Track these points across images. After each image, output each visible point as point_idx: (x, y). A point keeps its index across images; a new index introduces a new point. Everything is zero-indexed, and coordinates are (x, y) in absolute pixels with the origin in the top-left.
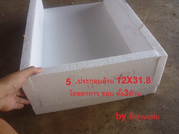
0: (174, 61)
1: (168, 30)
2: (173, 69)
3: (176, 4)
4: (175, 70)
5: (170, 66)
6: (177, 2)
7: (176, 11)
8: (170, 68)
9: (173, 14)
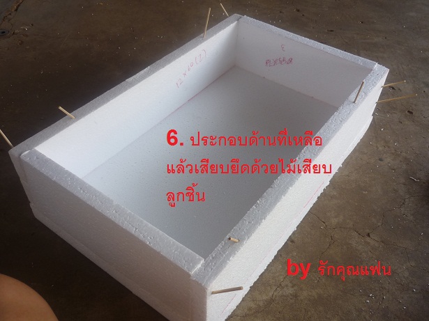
0: (379, 224)
1: (387, 148)
2: (372, 242)
3: (422, 85)
4: (377, 245)
5: (368, 235)
6: (424, 83)
7: (415, 105)
8: (368, 239)
9: (409, 112)
